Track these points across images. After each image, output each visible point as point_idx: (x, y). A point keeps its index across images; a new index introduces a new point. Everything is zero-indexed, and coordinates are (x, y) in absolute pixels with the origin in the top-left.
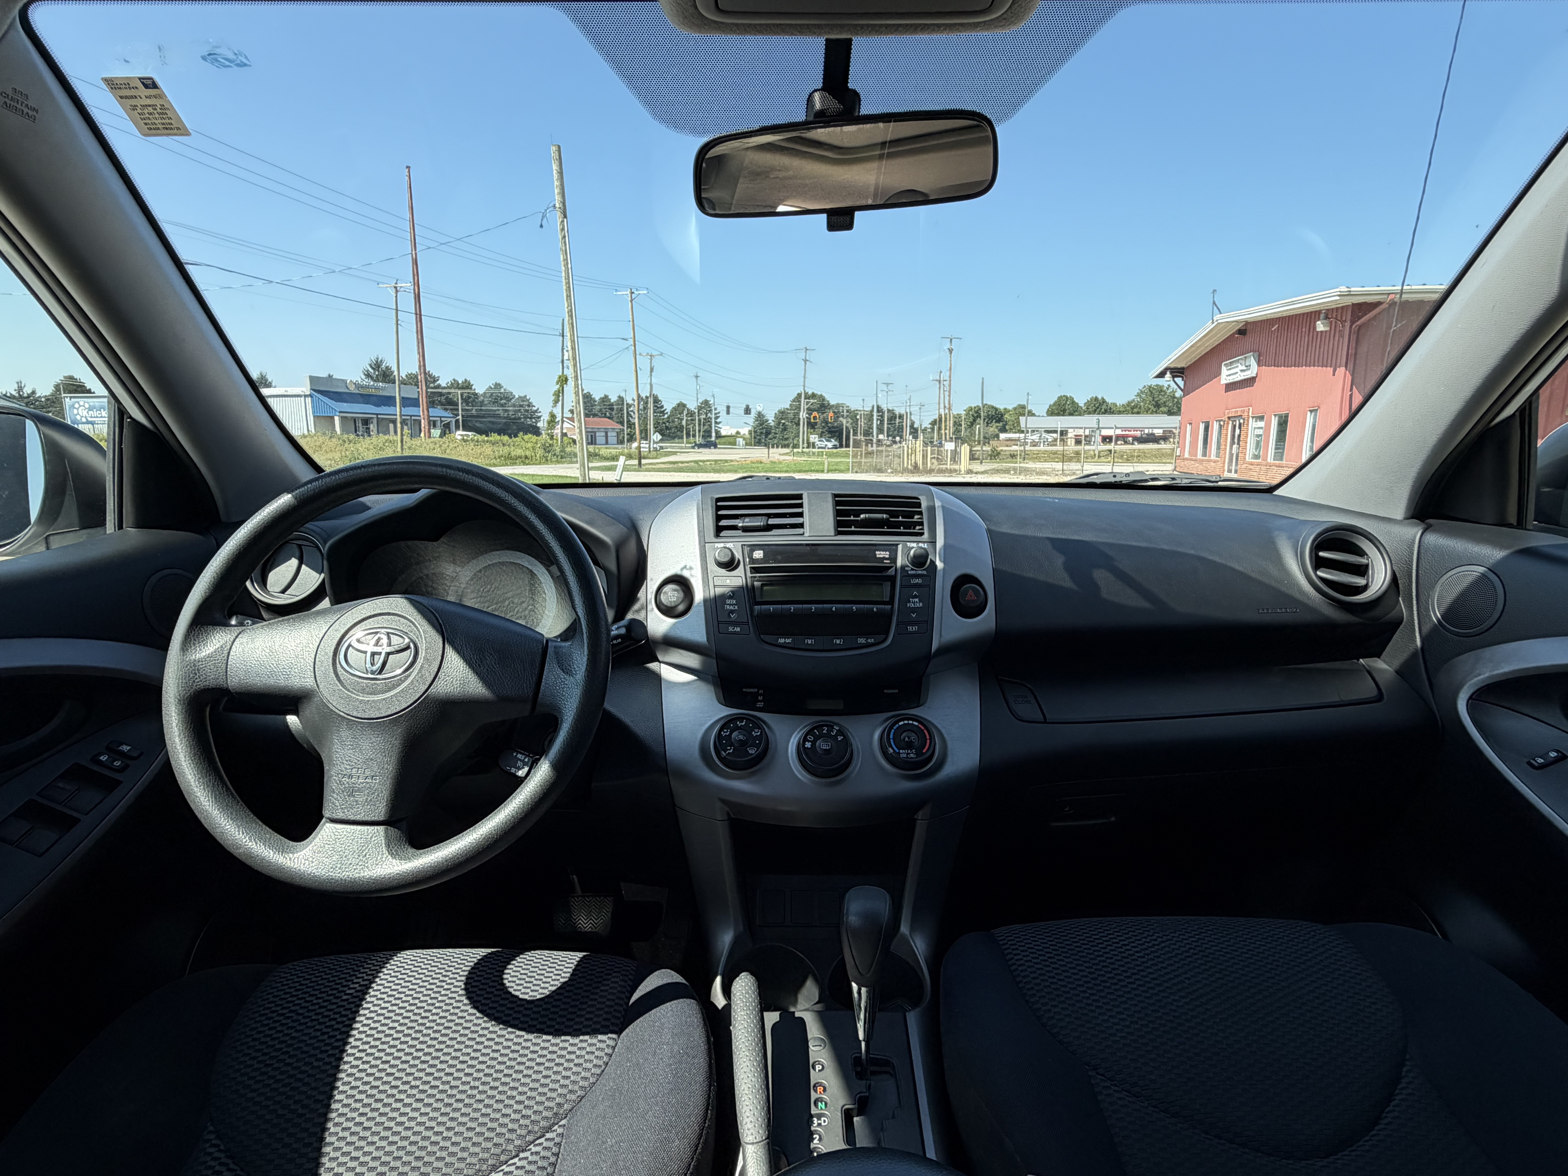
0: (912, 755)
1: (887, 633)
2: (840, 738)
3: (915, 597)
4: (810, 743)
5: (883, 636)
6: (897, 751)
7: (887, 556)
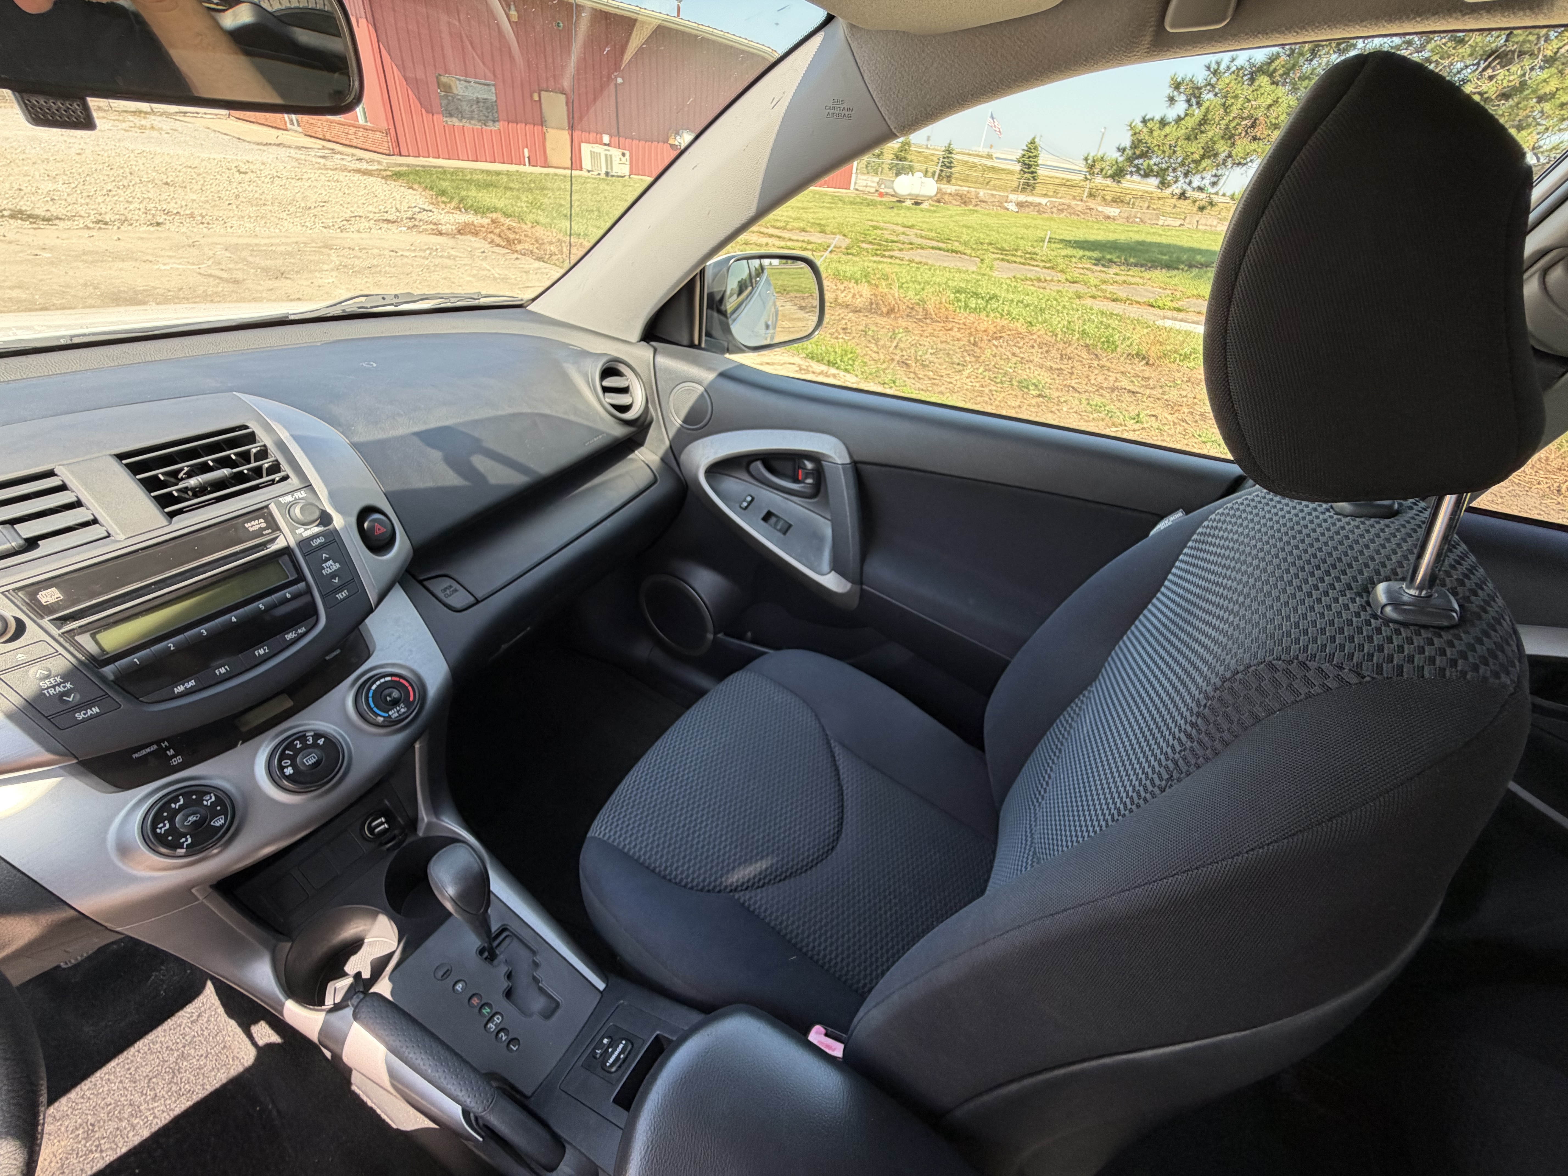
0: (403, 710)
1: (316, 612)
2: (321, 742)
3: (327, 560)
4: (290, 768)
5: (315, 617)
6: (386, 715)
7: (264, 525)
